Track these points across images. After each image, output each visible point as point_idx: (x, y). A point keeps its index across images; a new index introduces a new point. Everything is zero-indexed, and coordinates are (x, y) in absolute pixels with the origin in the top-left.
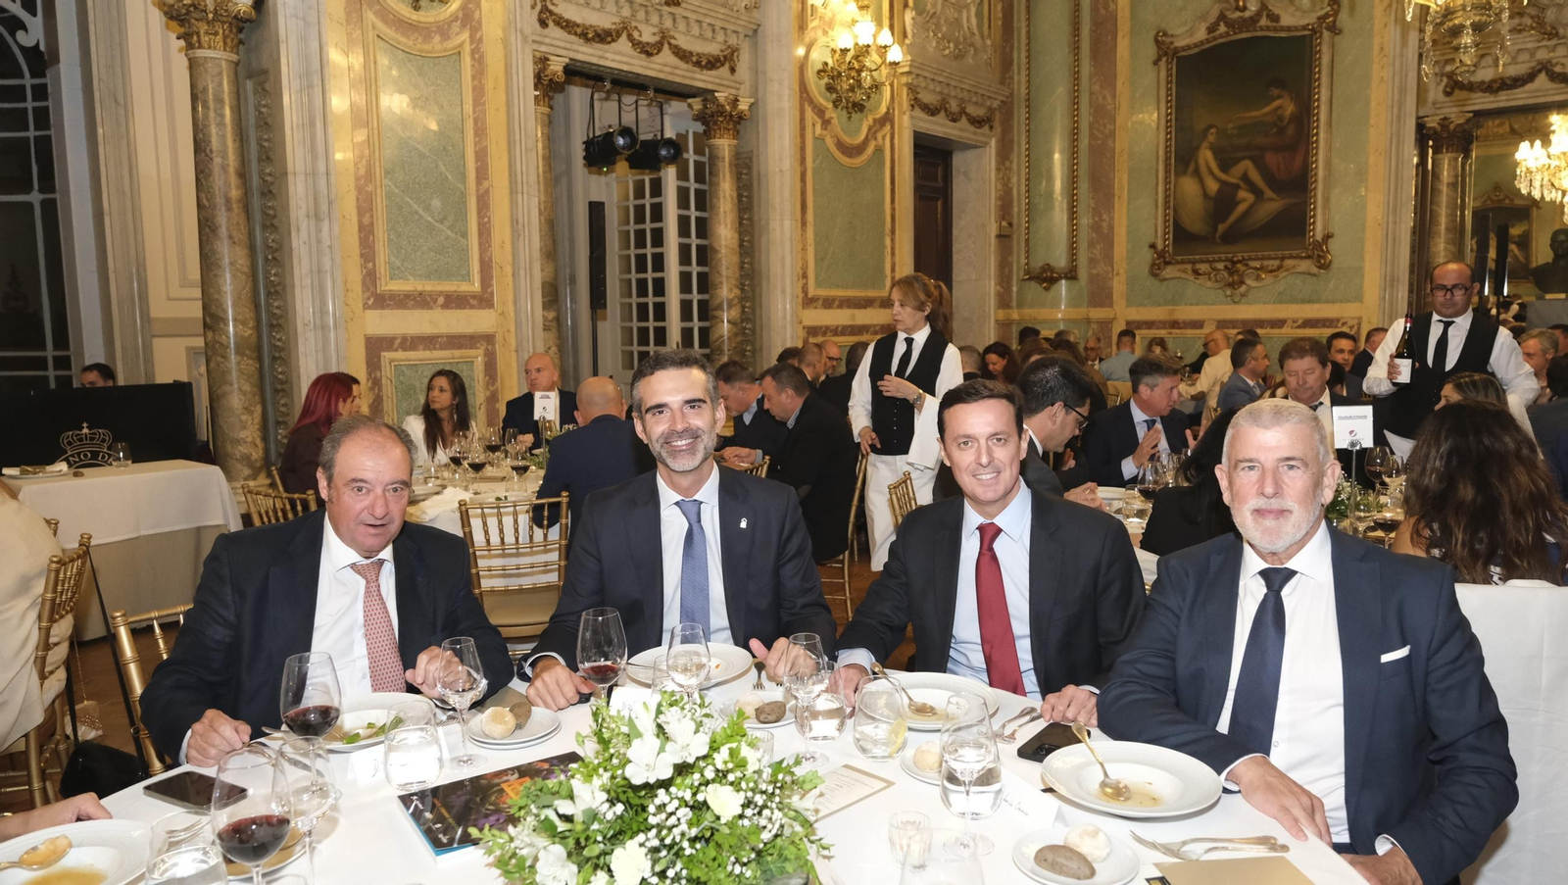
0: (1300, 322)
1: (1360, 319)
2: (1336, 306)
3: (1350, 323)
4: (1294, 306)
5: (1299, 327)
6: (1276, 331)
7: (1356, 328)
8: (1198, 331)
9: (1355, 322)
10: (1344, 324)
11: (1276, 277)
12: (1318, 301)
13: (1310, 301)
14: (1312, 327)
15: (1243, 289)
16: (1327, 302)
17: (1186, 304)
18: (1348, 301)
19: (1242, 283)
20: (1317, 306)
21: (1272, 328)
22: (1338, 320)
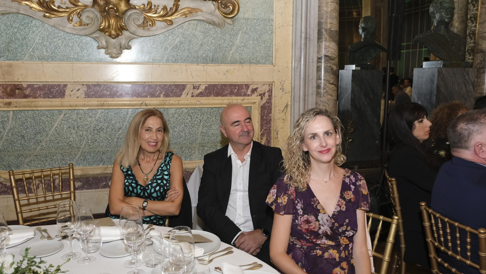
0: (203, 88)
1: (271, 85)
2: (246, 67)
3: (261, 90)
4: (194, 67)
5: (201, 95)
6: (173, 100)
7: (267, 94)
8: (57, 101)
9: (266, 88)
10: (254, 90)
11: (171, 23)
12: (223, 61)
13: (214, 61)
14: (217, 94)
15: (122, 39)
16: (234, 62)
17: (31, 58)
18: (258, 63)
19: (122, 29)
20: (224, 67)
21: (166, 95)
22: (247, 86)
